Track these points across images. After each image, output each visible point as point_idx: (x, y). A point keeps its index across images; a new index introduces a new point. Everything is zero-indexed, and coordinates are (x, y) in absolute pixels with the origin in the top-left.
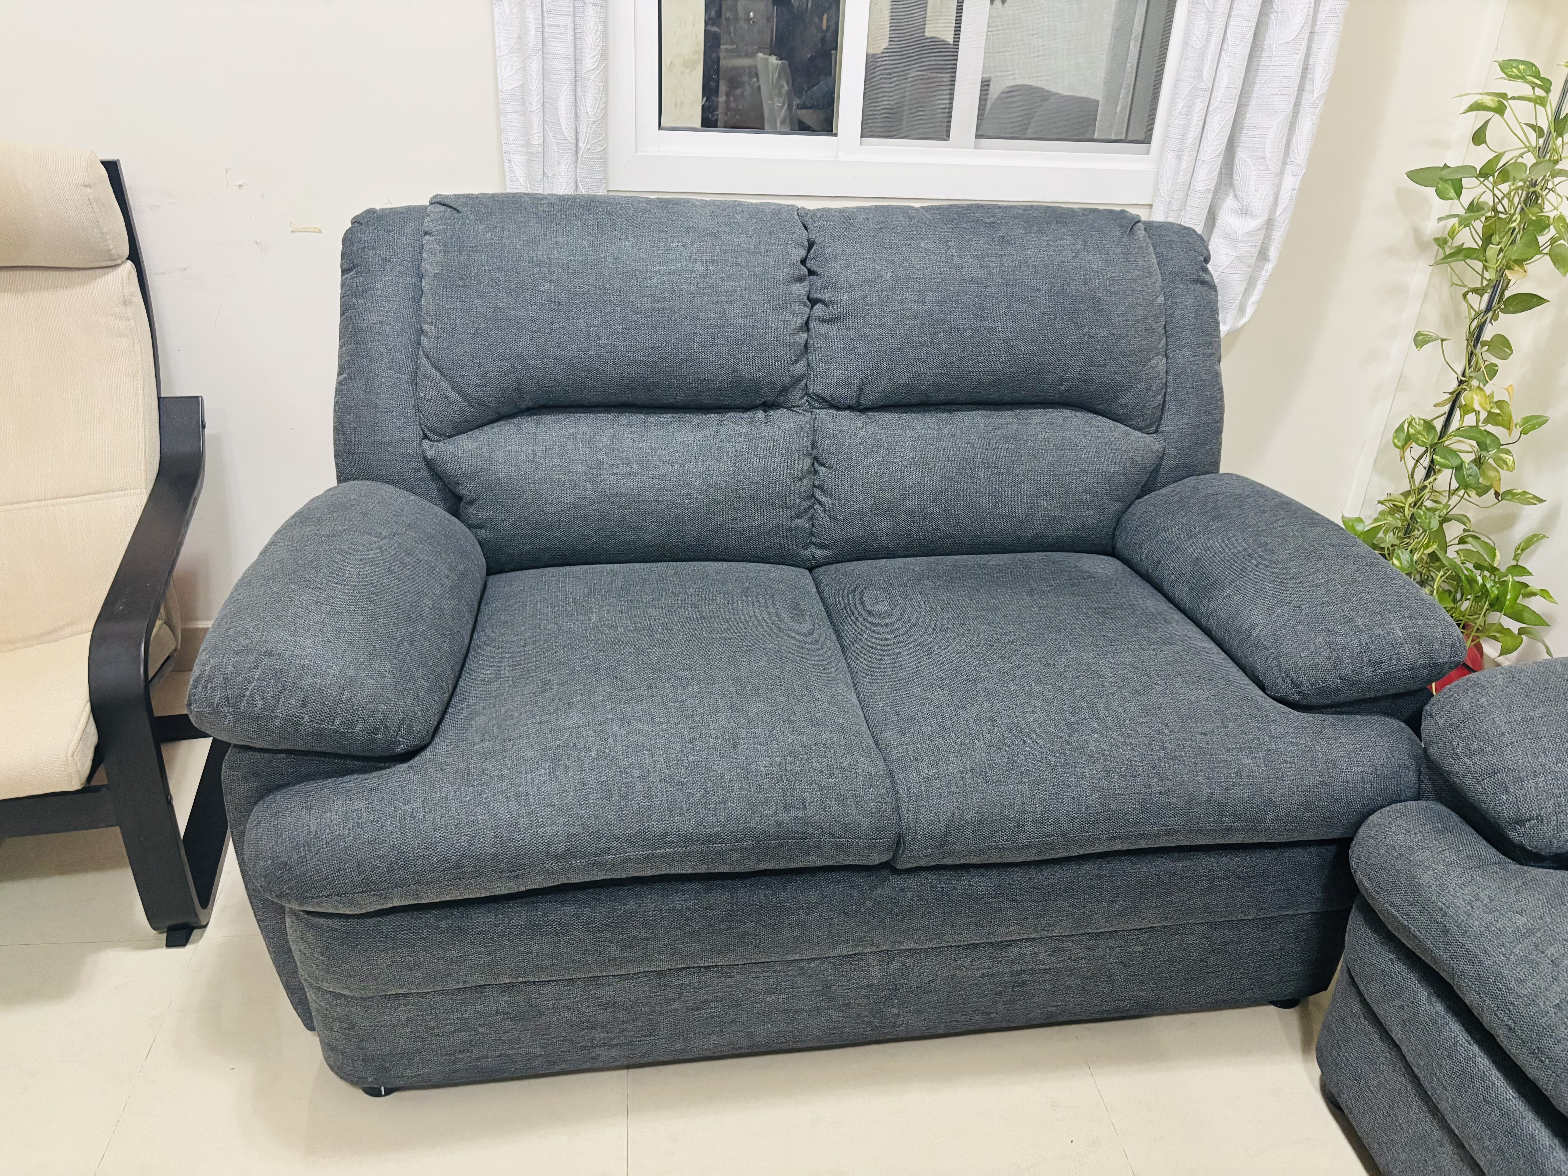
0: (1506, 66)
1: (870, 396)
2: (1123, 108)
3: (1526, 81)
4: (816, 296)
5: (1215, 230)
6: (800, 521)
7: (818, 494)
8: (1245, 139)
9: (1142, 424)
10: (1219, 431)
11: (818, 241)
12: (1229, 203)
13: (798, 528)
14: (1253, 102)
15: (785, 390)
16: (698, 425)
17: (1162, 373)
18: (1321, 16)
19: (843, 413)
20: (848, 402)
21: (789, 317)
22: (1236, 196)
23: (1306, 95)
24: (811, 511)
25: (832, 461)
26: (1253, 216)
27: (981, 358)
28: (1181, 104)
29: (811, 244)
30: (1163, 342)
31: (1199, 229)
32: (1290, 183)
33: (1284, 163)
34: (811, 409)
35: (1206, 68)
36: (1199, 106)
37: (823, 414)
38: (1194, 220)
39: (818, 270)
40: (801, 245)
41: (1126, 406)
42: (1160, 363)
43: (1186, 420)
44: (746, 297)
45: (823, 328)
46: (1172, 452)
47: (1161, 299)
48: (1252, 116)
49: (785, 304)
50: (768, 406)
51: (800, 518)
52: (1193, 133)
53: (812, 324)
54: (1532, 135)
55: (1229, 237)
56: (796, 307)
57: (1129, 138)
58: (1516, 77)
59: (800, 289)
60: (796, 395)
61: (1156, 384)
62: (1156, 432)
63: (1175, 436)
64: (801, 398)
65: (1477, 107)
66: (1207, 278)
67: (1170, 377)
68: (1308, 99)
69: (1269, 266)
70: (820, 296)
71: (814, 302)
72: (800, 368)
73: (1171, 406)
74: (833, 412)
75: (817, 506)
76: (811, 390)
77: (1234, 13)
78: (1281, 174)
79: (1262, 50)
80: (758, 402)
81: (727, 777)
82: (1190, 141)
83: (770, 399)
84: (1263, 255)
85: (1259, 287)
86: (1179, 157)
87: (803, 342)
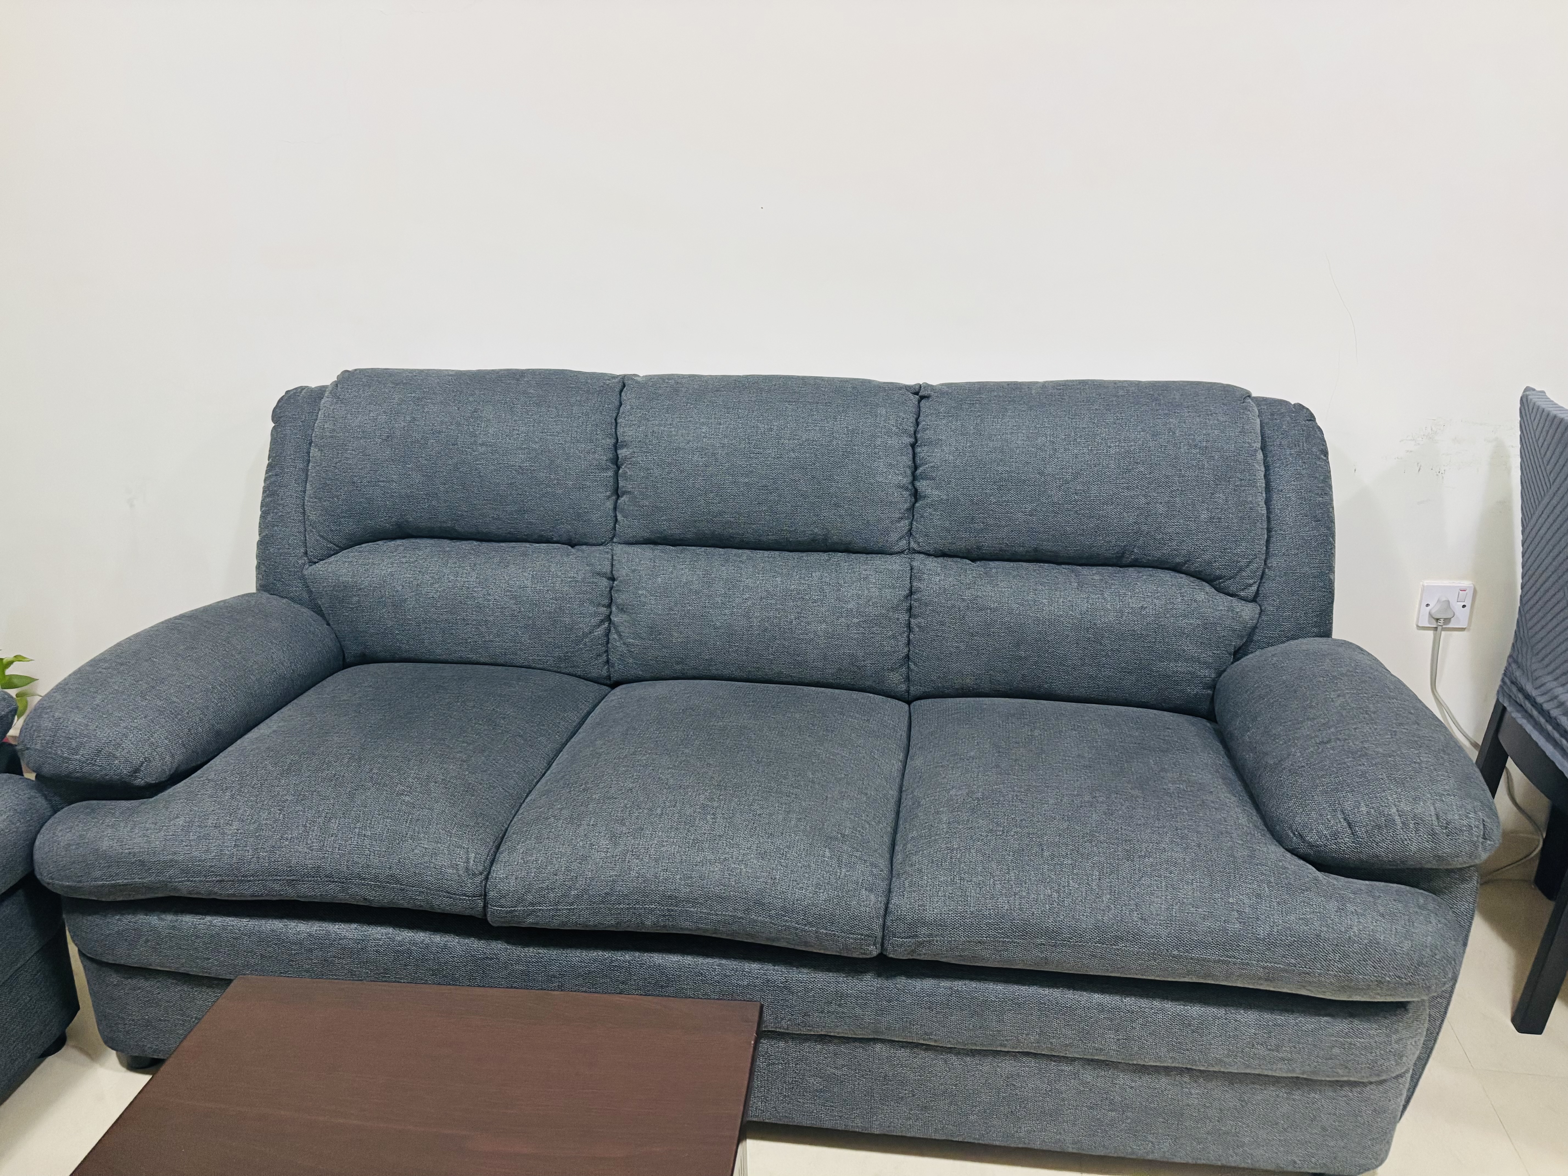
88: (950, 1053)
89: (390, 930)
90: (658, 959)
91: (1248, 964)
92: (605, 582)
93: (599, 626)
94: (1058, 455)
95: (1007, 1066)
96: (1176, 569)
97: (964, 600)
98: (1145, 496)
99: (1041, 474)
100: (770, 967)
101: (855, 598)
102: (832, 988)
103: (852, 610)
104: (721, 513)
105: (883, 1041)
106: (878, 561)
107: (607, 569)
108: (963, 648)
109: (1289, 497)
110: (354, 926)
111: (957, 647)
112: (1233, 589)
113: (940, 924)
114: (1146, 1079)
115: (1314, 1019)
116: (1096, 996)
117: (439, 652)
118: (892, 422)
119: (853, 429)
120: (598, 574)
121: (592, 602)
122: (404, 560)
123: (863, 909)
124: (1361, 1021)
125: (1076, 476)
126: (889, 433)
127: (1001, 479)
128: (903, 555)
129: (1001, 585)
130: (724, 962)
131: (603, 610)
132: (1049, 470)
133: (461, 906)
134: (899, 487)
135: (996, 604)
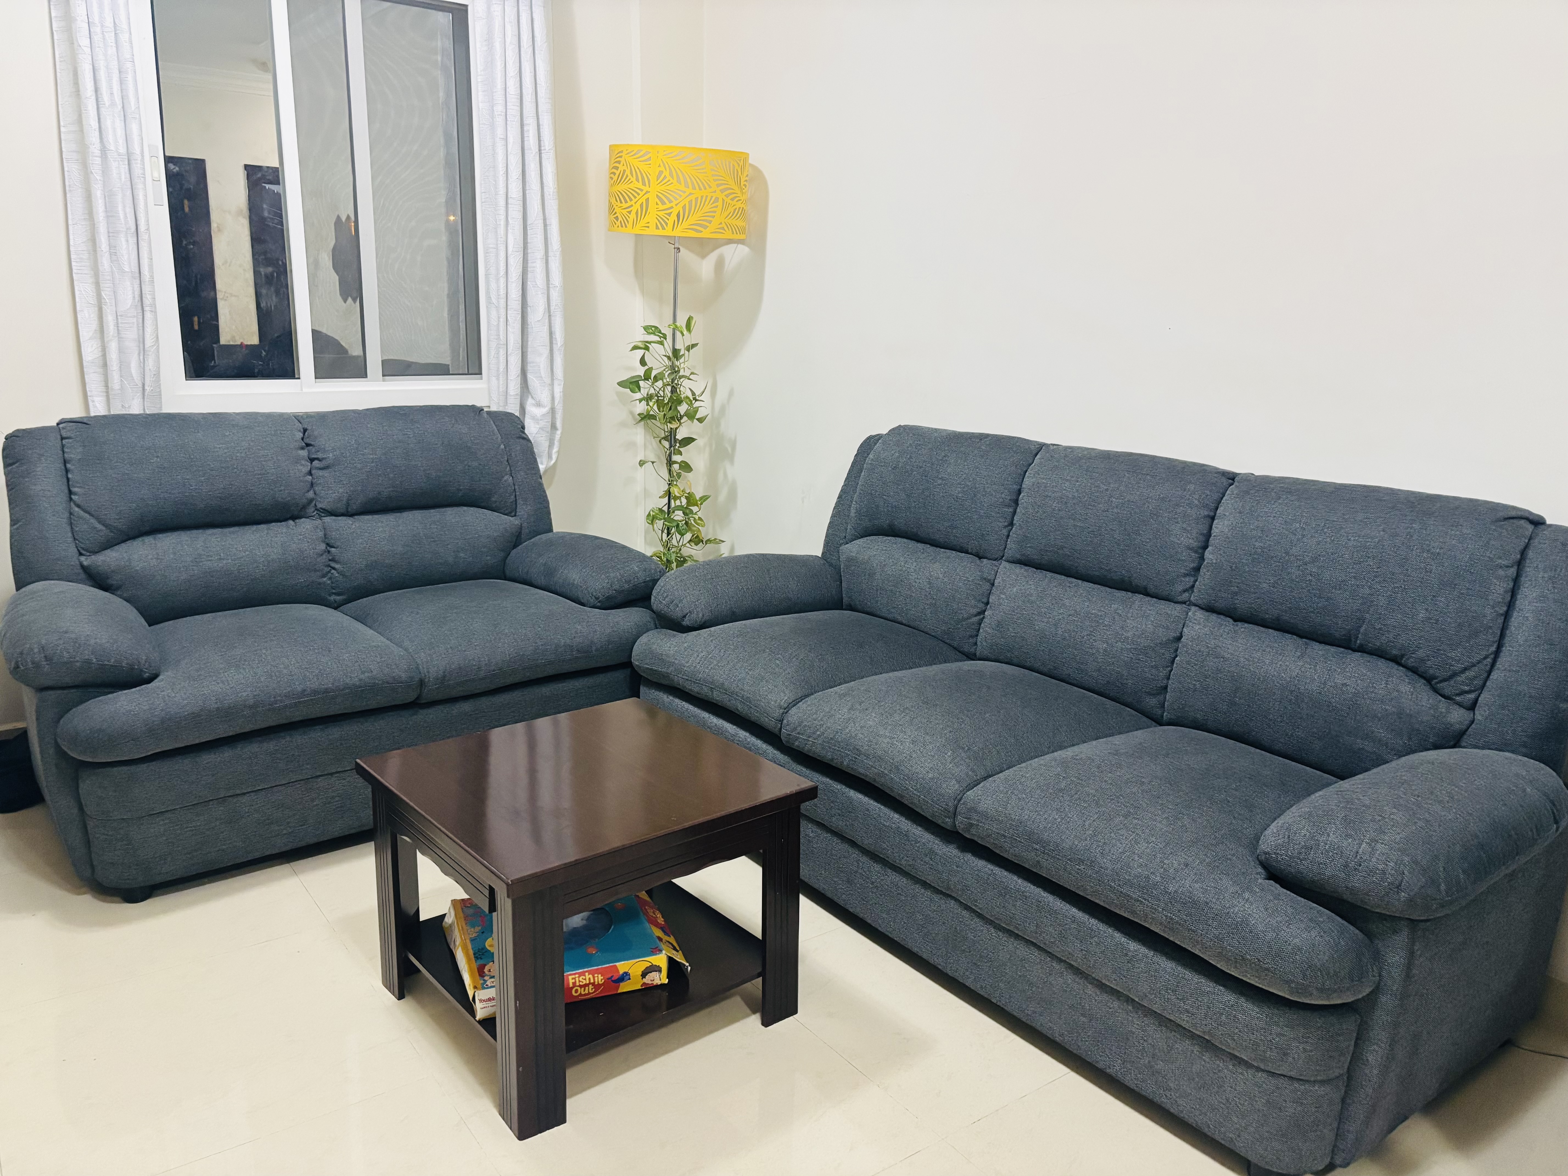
0: (646, 328)
1: (354, 507)
2: (463, 358)
3: (655, 335)
4: (313, 456)
5: (526, 415)
6: (325, 579)
7: (333, 564)
8: (530, 368)
9: (506, 512)
10: (549, 513)
11: (309, 428)
12: (530, 402)
13: (324, 583)
14: (529, 350)
15: (304, 507)
16: (255, 531)
17: (511, 484)
18: (552, 308)
19: (340, 518)
20: (342, 511)
21: (300, 468)
22: (532, 397)
23: (554, 346)
24: (330, 574)
25: (338, 544)
26: (544, 407)
27: (413, 481)
28: (493, 353)
29: (305, 430)
30: (508, 468)
31: (517, 414)
32: (558, 390)
33: (552, 380)
34: (320, 517)
35: (501, 333)
36: (502, 352)
37: (328, 520)
38: (513, 408)
39: (312, 443)
40: (300, 431)
41: (496, 502)
42: (508, 479)
43: (529, 507)
44: (275, 458)
45: (321, 473)
46: (525, 525)
47: (502, 446)
48: (530, 357)
49: (297, 460)
50: (294, 518)
51: (325, 577)
52: (502, 367)
53: (313, 472)
54: (666, 359)
55: (534, 418)
56: (303, 462)
57: (470, 372)
58: (652, 333)
59: (304, 453)
60: (311, 510)
61: (510, 489)
62: (515, 516)
63: (525, 516)
64: (314, 512)
65: (635, 348)
66: (525, 436)
67: (516, 487)
68: (555, 348)
69: (559, 432)
70: (315, 456)
71: (312, 460)
72: (311, 494)
73: (520, 502)
74: (334, 518)
75: (333, 571)
76: (319, 506)
77: (509, 307)
78: (552, 384)
79: (528, 325)
80: (289, 516)
81: (330, 664)
82: (501, 370)
83: (296, 513)
84: (554, 427)
85: (556, 443)
86: (498, 379)
87: (310, 480)
88: (990, 924)
89: (747, 734)
90: (853, 794)
91: (1155, 909)
92: (987, 586)
93: (976, 616)
94: (1305, 540)
95: (1023, 951)
96: (1396, 660)
97: (1208, 647)
98: (1370, 587)
99: (1287, 553)
100: (903, 819)
101: (1134, 629)
102: (930, 845)
103: (1128, 637)
104: (1062, 548)
105: (956, 900)
106: (1163, 606)
107: (991, 577)
108: (1198, 686)
109: (1527, 617)
110: (735, 727)
111: (1195, 685)
112: (1447, 692)
113: (985, 815)
114: (1105, 997)
115: (1212, 984)
116: (1074, 910)
117: (884, 612)
118: (1197, 496)
119: (1163, 497)
120: (985, 579)
121: (975, 598)
122: (884, 548)
123: (947, 790)
124: (1247, 1000)
125: (1314, 560)
126: (1190, 505)
127: (1255, 553)
128: (1184, 605)
129: (1240, 641)
130: (882, 807)
131: (981, 605)
132: (1294, 551)
133: (768, 722)
134: (1190, 549)
135: (1229, 656)
